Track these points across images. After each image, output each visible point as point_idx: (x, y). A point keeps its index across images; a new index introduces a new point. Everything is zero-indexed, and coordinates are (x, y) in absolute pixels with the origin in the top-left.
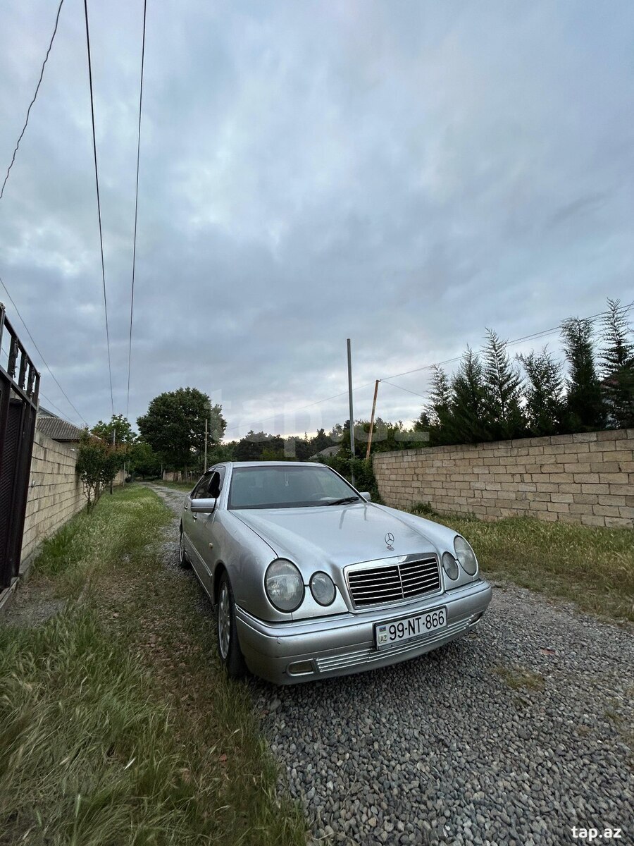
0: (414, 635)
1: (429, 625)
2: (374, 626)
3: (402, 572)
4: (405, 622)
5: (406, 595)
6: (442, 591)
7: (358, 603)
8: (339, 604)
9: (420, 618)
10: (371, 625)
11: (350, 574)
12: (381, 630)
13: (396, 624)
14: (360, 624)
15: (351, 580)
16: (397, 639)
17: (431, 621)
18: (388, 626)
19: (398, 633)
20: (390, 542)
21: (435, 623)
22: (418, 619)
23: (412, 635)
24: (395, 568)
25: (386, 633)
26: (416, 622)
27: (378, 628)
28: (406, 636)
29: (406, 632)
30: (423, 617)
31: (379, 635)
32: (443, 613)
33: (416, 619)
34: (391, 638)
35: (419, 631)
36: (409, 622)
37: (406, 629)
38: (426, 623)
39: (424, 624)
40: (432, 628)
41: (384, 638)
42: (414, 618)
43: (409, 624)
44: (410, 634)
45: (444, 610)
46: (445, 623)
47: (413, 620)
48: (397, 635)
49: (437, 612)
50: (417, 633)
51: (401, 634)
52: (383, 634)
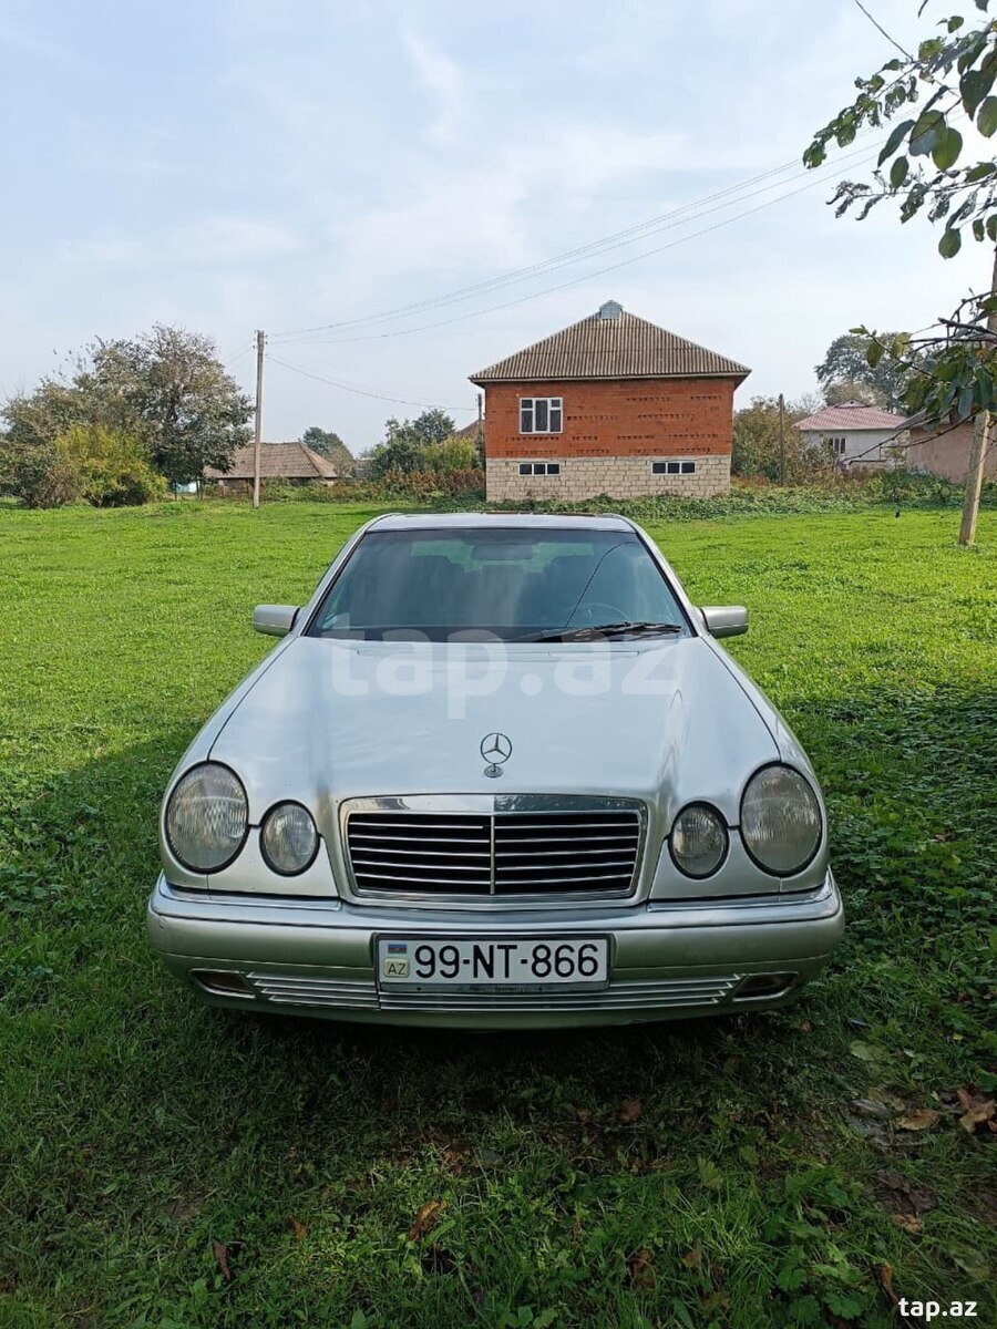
0: (492, 981)
1: (542, 968)
2: (377, 938)
3: (499, 834)
5: (500, 890)
6: (633, 901)
7: (363, 883)
8: (320, 877)
10: (370, 933)
11: (354, 817)
12: (392, 949)
13: (437, 946)
14: (347, 928)
15: (351, 830)
16: (437, 978)
18: (413, 946)
19: (440, 966)
20: (495, 757)
21: (565, 967)
22: (507, 948)
23: (483, 977)
24: (485, 820)
25: (406, 958)
26: (499, 955)
27: (383, 945)
28: (465, 976)
29: (467, 969)
30: (525, 946)
31: (386, 959)
32: (595, 949)
33: (500, 947)
34: (419, 973)
35: (507, 975)
36: (476, 948)
37: (466, 962)
38: (531, 960)
39: (524, 962)
40: (553, 978)
41: (399, 967)
42: (495, 944)
43: (478, 953)
44: (476, 975)
45: (602, 945)
46: (601, 975)
47: (491, 948)
48: (438, 970)
49: (577, 945)
50: (499, 977)
51: (450, 970)
52: (398, 959)
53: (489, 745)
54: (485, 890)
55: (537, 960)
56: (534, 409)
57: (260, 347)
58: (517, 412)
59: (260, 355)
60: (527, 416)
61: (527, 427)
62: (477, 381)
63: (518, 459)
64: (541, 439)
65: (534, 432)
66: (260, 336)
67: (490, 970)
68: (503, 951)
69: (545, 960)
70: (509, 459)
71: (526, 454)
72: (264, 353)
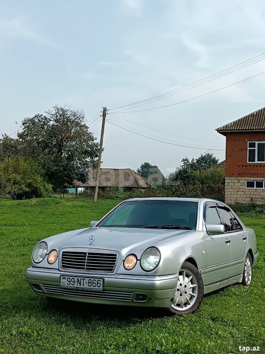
0: (80, 287)
1: (90, 284)
2: (61, 275)
3: (88, 257)
4: (76, 279)
5: (87, 269)
7: (63, 266)
8: (56, 265)
9: (85, 279)
11: (63, 252)
12: (63, 278)
13: (71, 278)
15: (62, 255)
16: (71, 285)
17: (92, 283)
18: (67, 277)
19: (71, 282)
20: (91, 241)
21: (94, 285)
22: (84, 279)
23: (79, 286)
24: (86, 253)
25: (65, 281)
26: (82, 280)
27: (62, 277)
28: (76, 285)
29: (76, 283)
30: (87, 279)
31: (62, 280)
32: (100, 281)
33: (82, 279)
34: (67, 284)
35: (83, 285)
36: (78, 279)
37: (76, 282)
38: (88, 283)
39: (87, 283)
40: (92, 287)
41: (64, 283)
42: (81, 278)
43: (78, 280)
44: (78, 285)
45: (101, 280)
46: (101, 287)
47: (81, 279)
48: (71, 283)
49: (97, 280)
50: (82, 286)
51: (73, 283)
52: (64, 280)
53: (91, 238)
54: (84, 268)
55: (89, 283)
56: (256, 148)
57: (104, 116)
58: (246, 150)
59: (104, 120)
60: (252, 152)
61: (252, 159)
62: (221, 131)
63: (246, 178)
64: (261, 166)
65: (256, 162)
66: (105, 110)
67: (80, 284)
68: (83, 280)
69: (91, 283)
70: (240, 178)
71: (252, 175)
72: (106, 119)
